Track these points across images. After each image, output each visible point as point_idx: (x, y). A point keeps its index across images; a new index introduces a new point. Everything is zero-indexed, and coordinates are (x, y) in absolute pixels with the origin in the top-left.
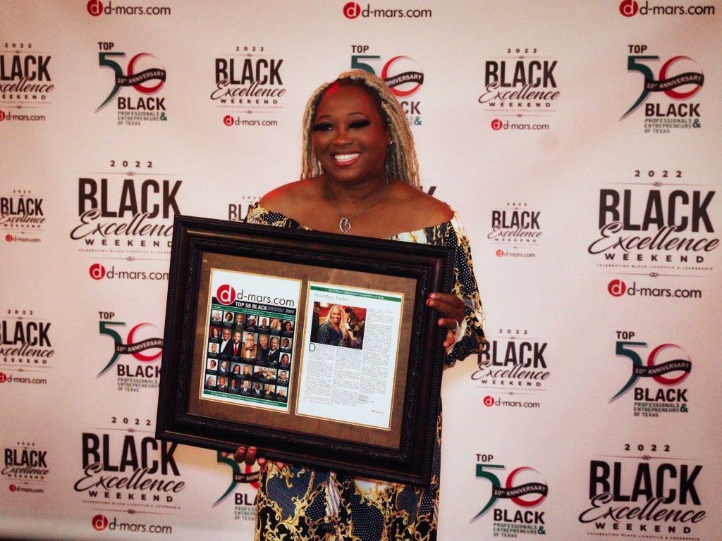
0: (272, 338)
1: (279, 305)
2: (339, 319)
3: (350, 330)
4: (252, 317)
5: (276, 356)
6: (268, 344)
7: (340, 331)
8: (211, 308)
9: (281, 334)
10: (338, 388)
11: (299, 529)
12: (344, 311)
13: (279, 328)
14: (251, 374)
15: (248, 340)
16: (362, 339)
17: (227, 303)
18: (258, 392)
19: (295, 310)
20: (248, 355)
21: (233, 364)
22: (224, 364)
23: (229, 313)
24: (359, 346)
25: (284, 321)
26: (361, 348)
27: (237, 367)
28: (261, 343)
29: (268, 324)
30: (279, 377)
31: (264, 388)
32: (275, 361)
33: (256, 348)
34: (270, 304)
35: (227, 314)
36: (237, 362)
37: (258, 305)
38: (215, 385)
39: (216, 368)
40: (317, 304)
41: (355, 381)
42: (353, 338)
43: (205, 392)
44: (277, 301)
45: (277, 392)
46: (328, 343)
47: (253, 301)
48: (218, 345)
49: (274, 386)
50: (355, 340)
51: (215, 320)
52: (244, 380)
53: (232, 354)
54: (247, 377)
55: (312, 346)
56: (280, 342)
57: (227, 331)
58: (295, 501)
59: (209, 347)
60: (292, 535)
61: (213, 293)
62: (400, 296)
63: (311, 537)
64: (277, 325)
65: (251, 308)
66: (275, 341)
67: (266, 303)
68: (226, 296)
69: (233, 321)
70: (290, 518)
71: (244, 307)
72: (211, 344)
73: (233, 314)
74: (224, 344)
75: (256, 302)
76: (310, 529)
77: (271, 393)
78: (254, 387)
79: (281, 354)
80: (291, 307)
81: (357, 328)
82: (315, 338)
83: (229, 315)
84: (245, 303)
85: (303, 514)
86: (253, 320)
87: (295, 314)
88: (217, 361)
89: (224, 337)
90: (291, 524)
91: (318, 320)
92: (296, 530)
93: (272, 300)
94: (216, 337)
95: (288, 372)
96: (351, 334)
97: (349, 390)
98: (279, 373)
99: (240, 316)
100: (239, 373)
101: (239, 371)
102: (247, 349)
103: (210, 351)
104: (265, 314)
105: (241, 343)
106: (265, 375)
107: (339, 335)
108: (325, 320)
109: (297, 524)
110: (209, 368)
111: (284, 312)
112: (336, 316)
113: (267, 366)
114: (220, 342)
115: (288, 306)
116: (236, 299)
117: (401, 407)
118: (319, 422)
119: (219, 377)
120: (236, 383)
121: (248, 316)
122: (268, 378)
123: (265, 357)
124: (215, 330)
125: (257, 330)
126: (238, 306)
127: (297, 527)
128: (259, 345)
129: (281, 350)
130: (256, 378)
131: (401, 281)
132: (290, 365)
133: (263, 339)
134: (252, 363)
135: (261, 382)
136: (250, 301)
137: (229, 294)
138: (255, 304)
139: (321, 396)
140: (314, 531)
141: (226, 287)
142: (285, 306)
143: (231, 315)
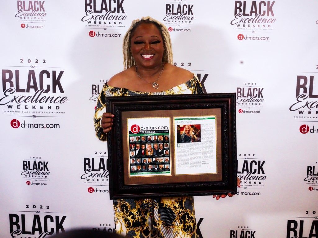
0: (160, 144)
1: (161, 129)
2: (189, 131)
3: (194, 135)
4: (149, 137)
5: (163, 152)
6: (158, 147)
7: (190, 136)
8: (129, 136)
9: (163, 142)
10: (192, 160)
11: (138, 214)
12: (191, 127)
13: (162, 140)
14: (152, 162)
15: (148, 147)
16: (200, 138)
17: (136, 132)
18: (156, 169)
19: (168, 130)
20: (149, 154)
21: (143, 159)
22: (139, 159)
23: (138, 137)
24: (199, 141)
25: (164, 136)
26: (200, 142)
27: (145, 160)
28: (155, 147)
29: (157, 139)
30: (165, 161)
31: (159, 167)
32: (162, 154)
33: (153, 150)
34: (157, 130)
35: (137, 138)
36: (144, 158)
37: (151, 131)
38: (135, 170)
39: (135, 162)
40: (178, 126)
41: (199, 156)
42: (196, 138)
43: (131, 174)
44: (160, 128)
45: (165, 167)
46: (185, 142)
47: (148, 130)
48: (134, 152)
49: (163, 165)
50: (197, 138)
51: (131, 141)
52: (149, 165)
53: (142, 155)
54: (151, 164)
55: (179, 145)
56: (163, 146)
57: (138, 145)
58: (136, 202)
59: (130, 154)
60: (135, 216)
61: (129, 129)
62: (214, 117)
63: (143, 216)
64: (161, 138)
65: (148, 133)
66: (161, 145)
67: (154, 129)
68: (135, 130)
69: (140, 140)
70: (134, 209)
71: (145, 133)
72: (131, 152)
73: (140, 137)
74: (137, 151)
75: (150, 130)
76: (142, 213)
77: (162, 168)
78: (154, 167)
79: (165, 150)
80: (167, 129)
81: (197, 133)
82: (179, 141)
83: (138, 138)
84: (145, 131)
85: (139, 207)
86: (150, 138)
87: (169, 132)
88: (135, 159)
89: (137, 148)
90: (135, 212)
91: (180, 133)
92: (136, 214)
93: (157, 128)
94: (133, 148)
95: (169, 158)
96: (195, 136)
97: (197, 160)
98: (165, 159)
99: (143, 138)
100: (146, 163)
101: (146, 161)
102: (148, 151)
103: (131, 155)
104: (155, 134)
105: (145, 149)
106: (159, 161)
107: (190, 138)
108: (183, 132)
109: (137, 211)
110: (131, 163)
111: (164, 132)
112: (187, 130)
113: (159, 157)
114: (135, 150)
115: (165, 129)
116: (140, 130)
117: (221, 163)
118: (186, 176)
119: (137, 166)
120: (145, 167)
121: (147, 137)
122: (160, 162)
123: (157, 153)
124: (132, 145)
125: (152, 142)
126: (141, 133)
127: (137, 213)
128: (154, 148)
129: (164, 149)
130: (155, 163)
131: (214, 110)
132: (169, 155)
133: (156, 145)
134: (152, 157)
135: (157, 164)
136: (147, 130)
137: (137, 128)
138: (149, 131)
139: (185, 165)
140: (143, 213)
141: (135, 126)
142: (164, 129)
143: (139, 138)
